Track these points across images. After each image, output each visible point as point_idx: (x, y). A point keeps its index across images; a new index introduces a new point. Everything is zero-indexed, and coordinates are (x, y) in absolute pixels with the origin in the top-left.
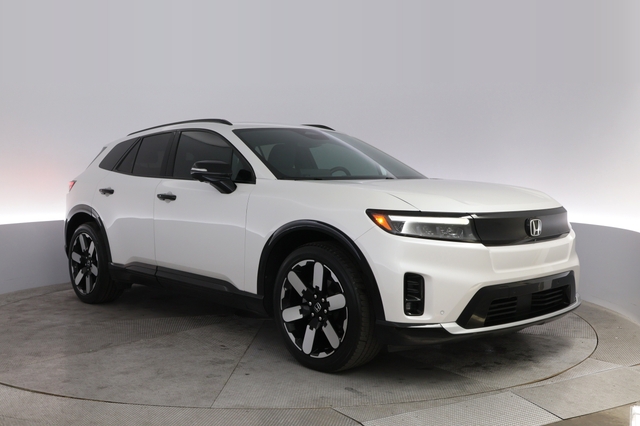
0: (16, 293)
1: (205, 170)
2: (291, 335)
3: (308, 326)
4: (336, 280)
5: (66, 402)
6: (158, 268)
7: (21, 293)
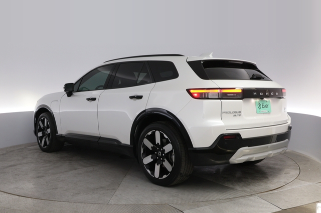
0: (11, 147)
5: (36, 201)
7: (14, 147)
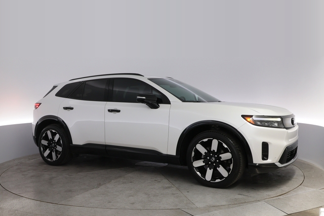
1: (144, 98)
2: (198, 173)
3: (208, 168)
4: (226, 146)
6: (106, 146)
